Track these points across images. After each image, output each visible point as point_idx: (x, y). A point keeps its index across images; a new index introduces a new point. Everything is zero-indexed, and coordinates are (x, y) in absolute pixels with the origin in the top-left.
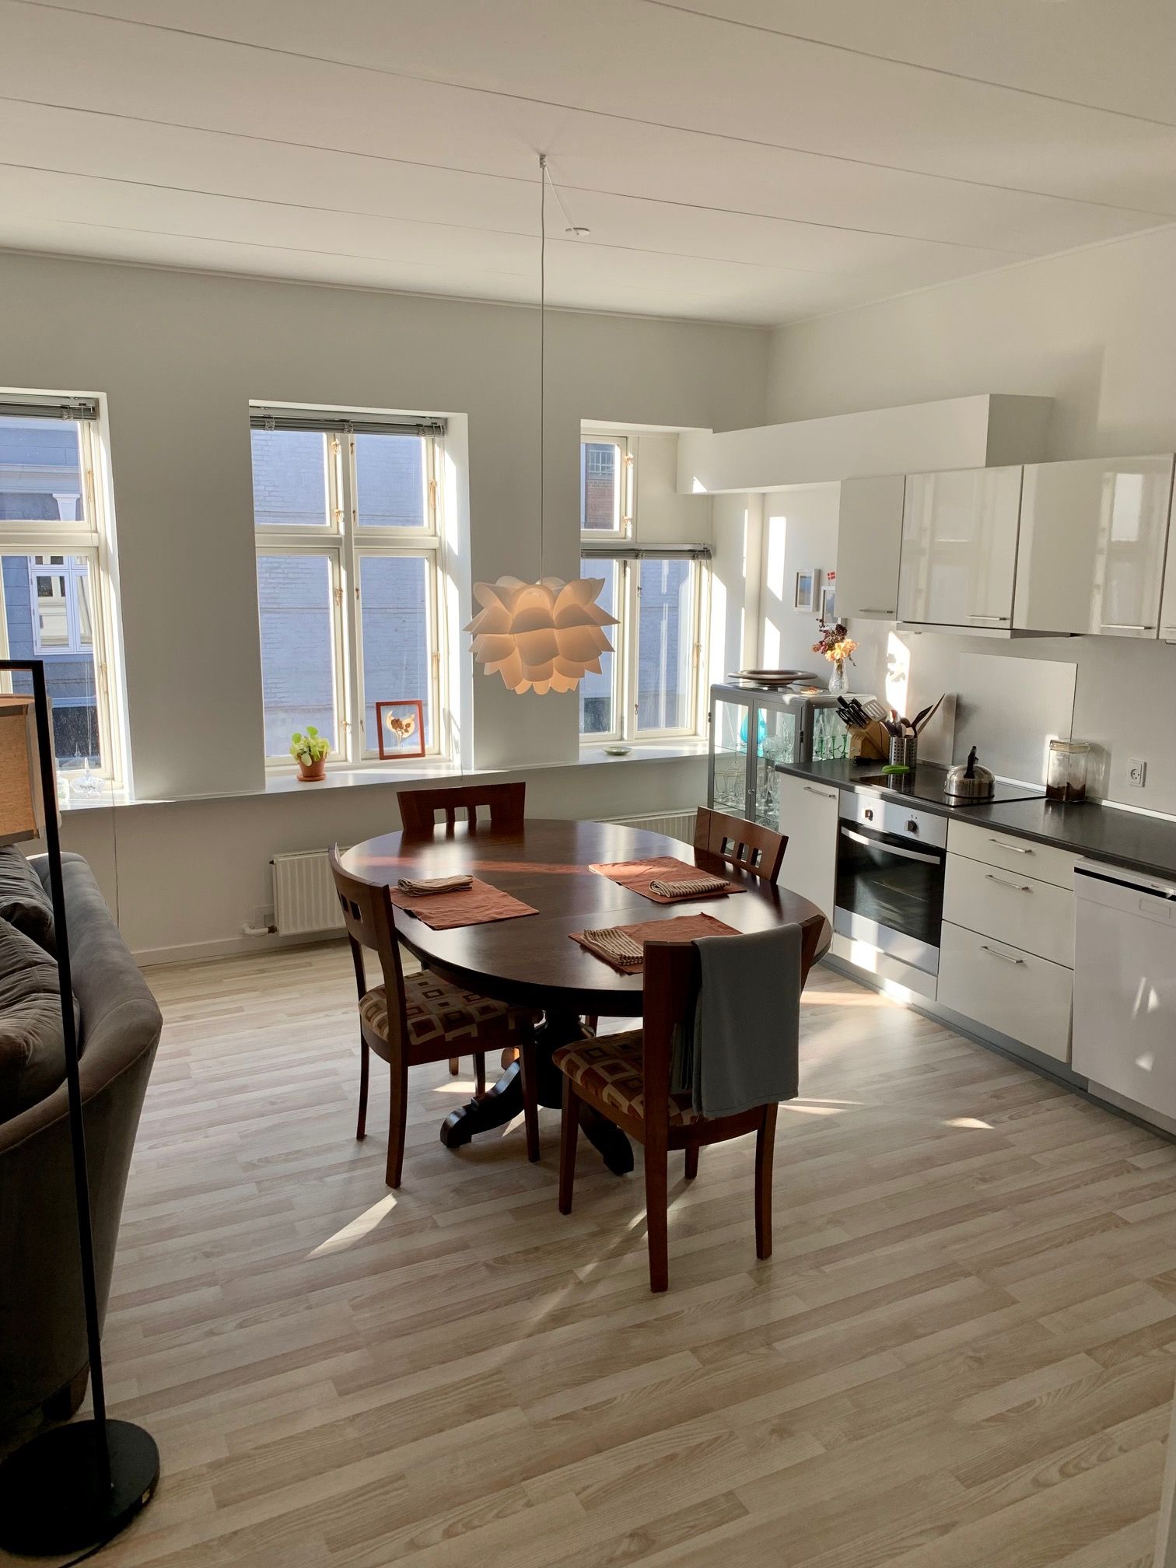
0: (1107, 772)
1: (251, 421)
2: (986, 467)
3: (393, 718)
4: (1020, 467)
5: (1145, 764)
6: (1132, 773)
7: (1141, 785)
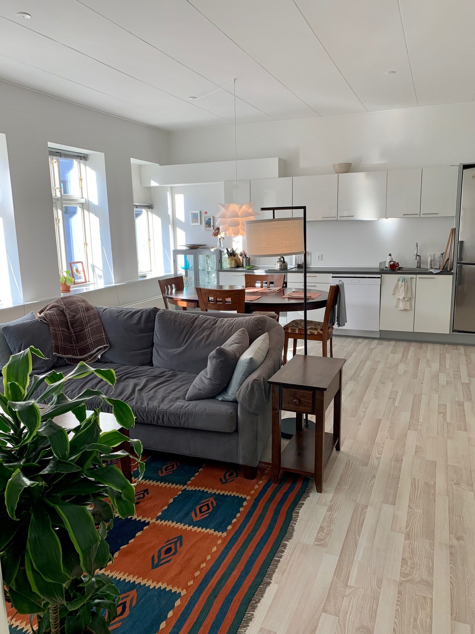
0: (311, 258)
1: (49, 153)
2: (279, 177)
3: (75, 269)
4: (292, 178)
5: (323, 254)
6: (319, 257)
7: (321, 260)
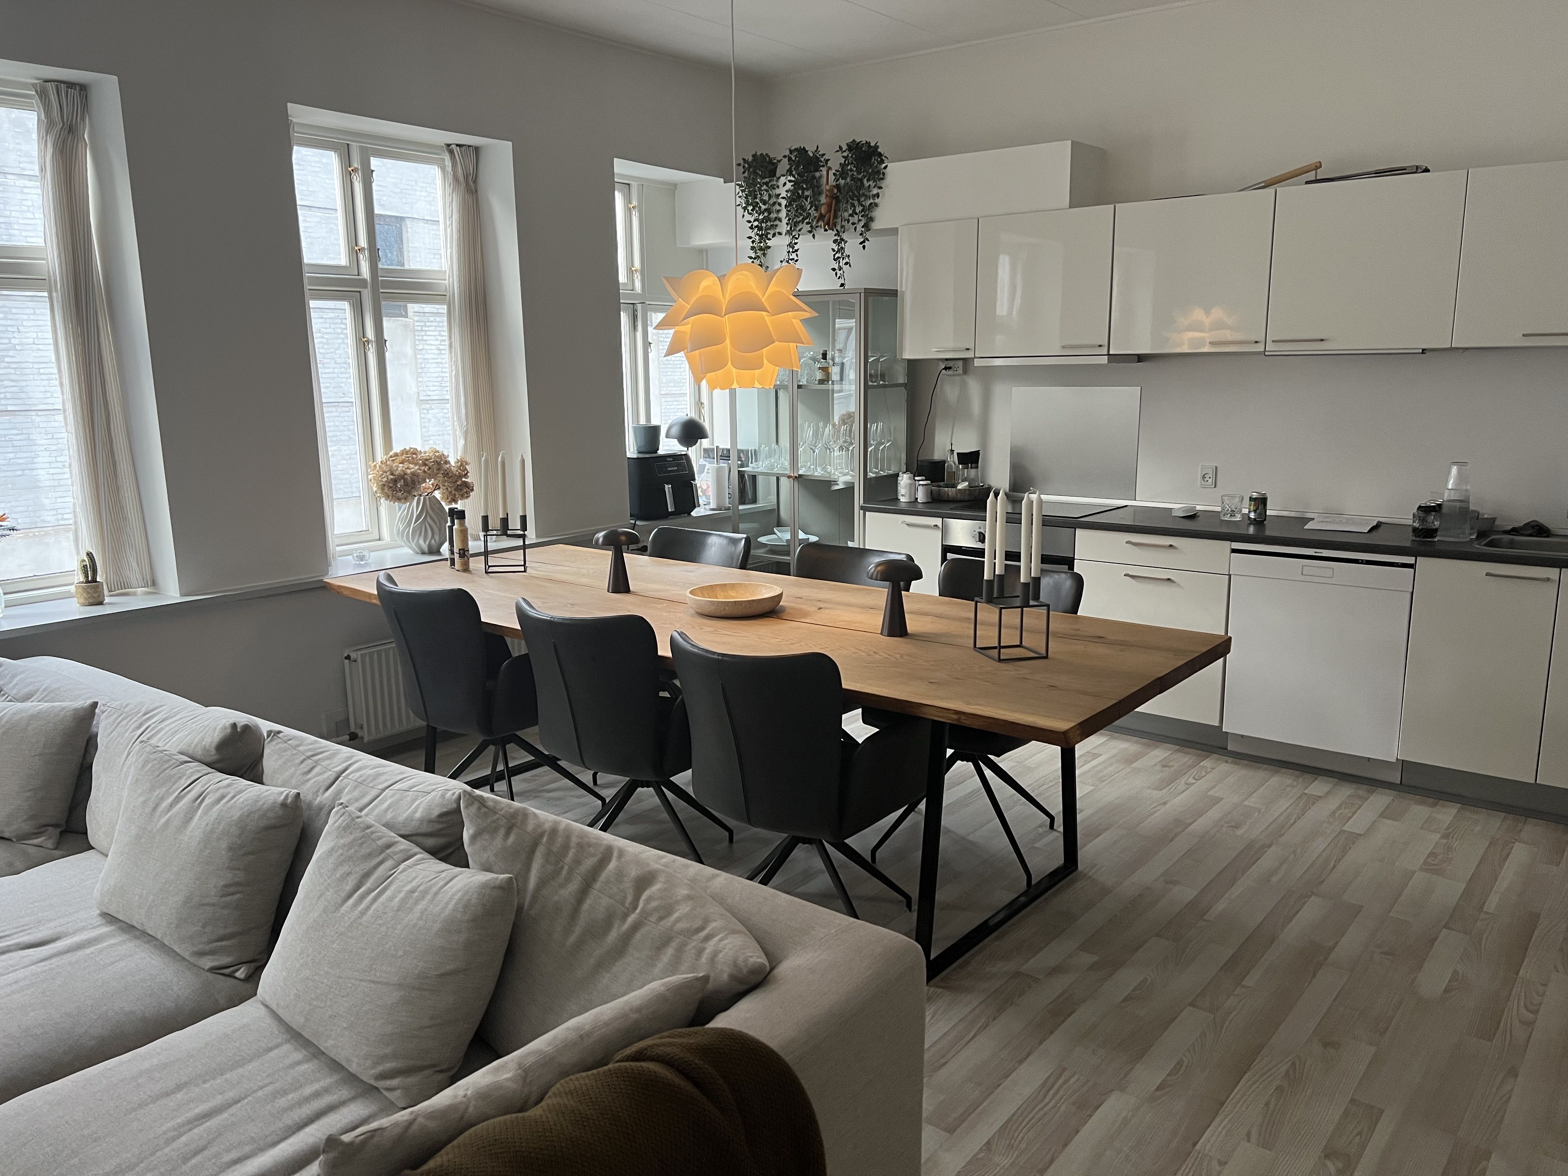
2: (1070, 207)
4: (1112, 206)
5: (1216, 467)
6: (1204, 477)
7: (1213, 486)
